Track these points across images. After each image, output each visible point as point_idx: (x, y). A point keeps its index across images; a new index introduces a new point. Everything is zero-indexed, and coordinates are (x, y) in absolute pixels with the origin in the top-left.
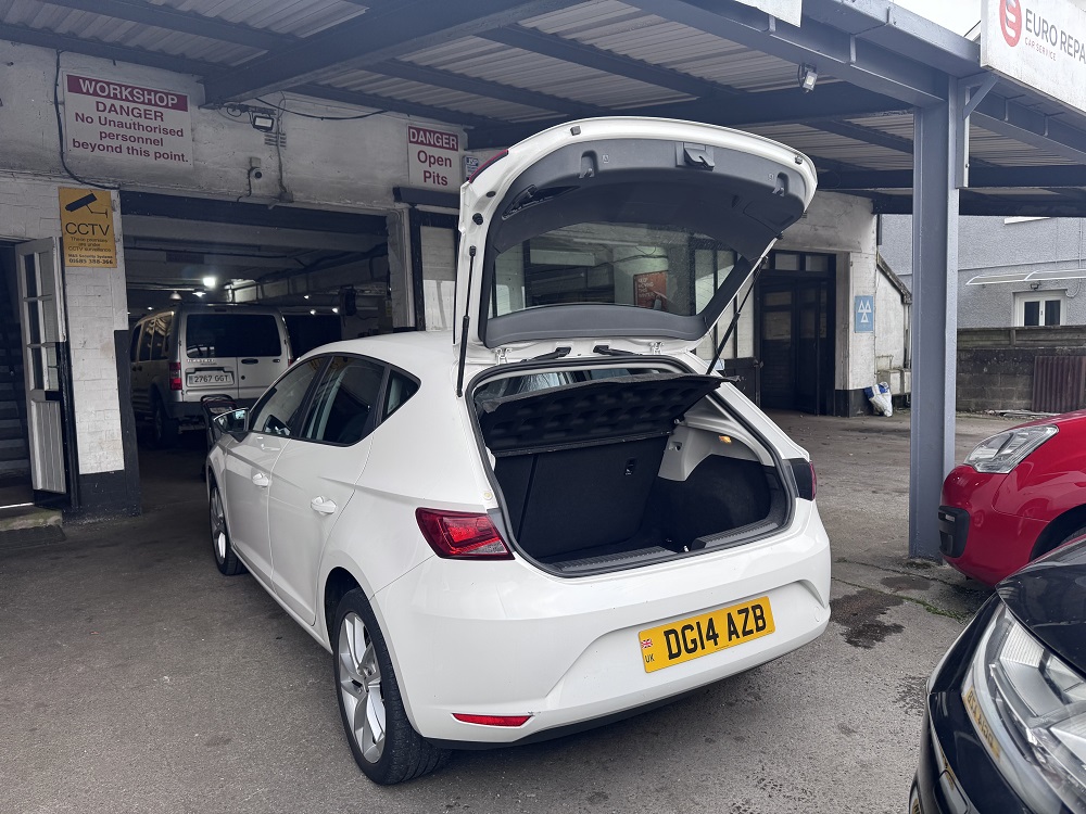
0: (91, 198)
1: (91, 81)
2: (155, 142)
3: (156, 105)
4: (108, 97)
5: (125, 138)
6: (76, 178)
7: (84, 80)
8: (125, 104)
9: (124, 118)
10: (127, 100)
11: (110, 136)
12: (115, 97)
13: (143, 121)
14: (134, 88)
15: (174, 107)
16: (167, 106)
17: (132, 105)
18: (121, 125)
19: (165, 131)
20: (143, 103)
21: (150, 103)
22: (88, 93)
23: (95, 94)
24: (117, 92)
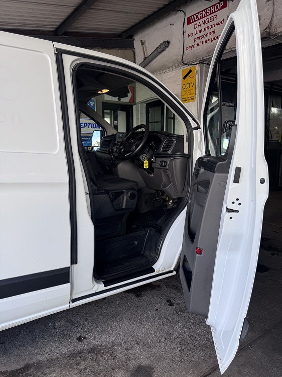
0: (190, 71)
1: (193, 15)
2: (212, 33)
3: (215, 12)
4: (199, 19)
5: (202, 37)
6: (186, 64)
7: (191, 16)
8: (203, 20)
9: (203, 27)
10: (205, 16)
11: (197, 39)
12: (201, 18)
13: (209, 24)
14: (207, 9)
15: (222, 8)
16: (219, 10)
17: (205, 18)
18: (202, 31)
19: (217, 24)
20: (210, 14)
21: (213, 13)
22: (193, 22)
23: (195, 21)
24: (201, 15)
